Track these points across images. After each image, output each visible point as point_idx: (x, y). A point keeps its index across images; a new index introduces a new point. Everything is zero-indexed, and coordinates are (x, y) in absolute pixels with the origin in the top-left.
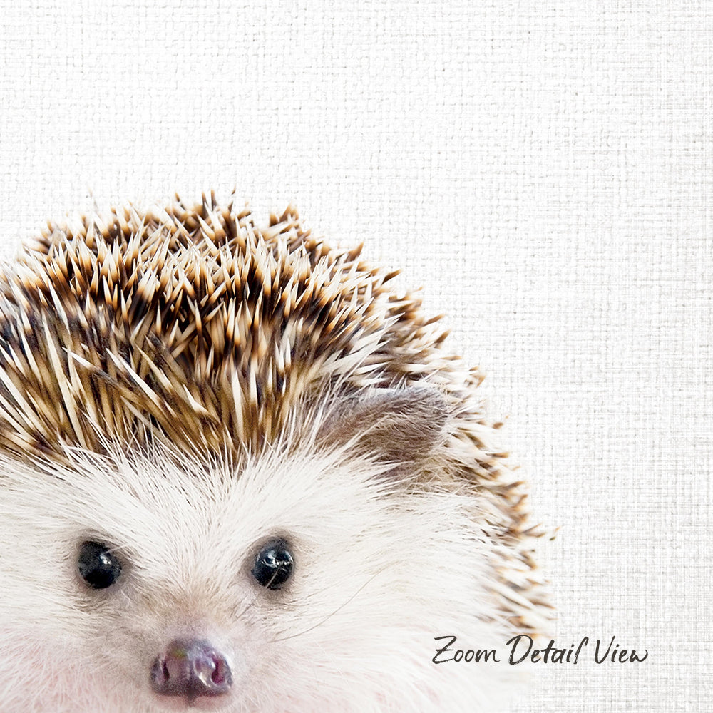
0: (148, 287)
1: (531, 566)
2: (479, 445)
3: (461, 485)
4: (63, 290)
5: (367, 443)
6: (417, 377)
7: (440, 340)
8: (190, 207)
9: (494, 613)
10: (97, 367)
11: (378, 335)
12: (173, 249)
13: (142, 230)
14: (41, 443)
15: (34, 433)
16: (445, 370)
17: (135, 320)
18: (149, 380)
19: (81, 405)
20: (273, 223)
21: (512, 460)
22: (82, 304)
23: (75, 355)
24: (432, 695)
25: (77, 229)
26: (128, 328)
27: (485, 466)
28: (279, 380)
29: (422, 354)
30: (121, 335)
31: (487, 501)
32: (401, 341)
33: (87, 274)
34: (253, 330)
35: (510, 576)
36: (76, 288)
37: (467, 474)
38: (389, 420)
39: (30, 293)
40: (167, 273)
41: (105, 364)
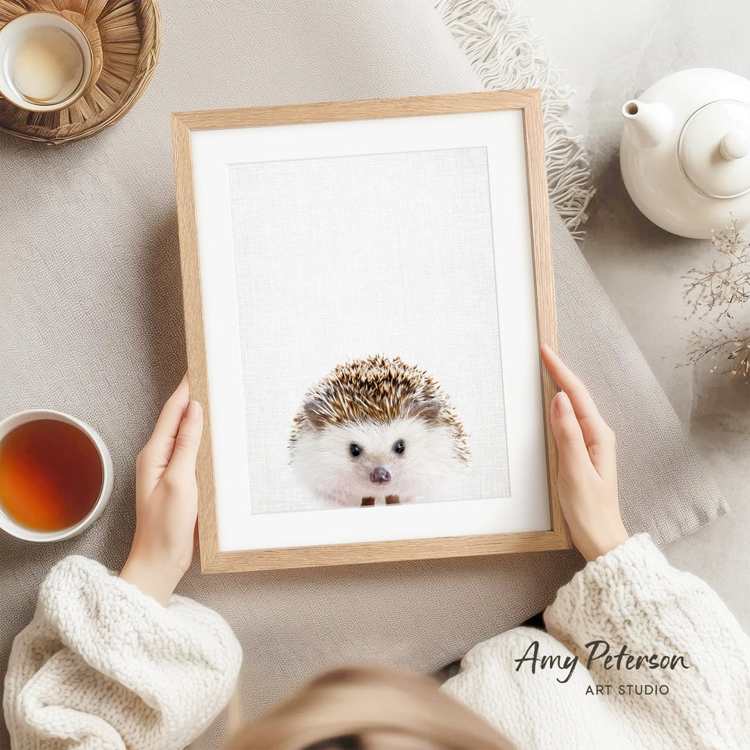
0: (363, 379)
1: (465, 444)
2: (450, 414)
3: (446, 424)
4: (342, 381)
5: (421, 415)
6: (433, 397)
7: (438, 388)
8: (373, 358)
9: (456, 456)
10: (352, 400)
11: (422, 388)
12: (369, 369)
13: (361, 364)
14: (339, 420)
15: (337, 418)
16: (440, 395)
17: (361, 388)
18: (365, 403)
19: (348, 410)
20: (394, 361)
21: (458, 417)
22: (347, 384)
23: (346, 398)
24: (442, 478)
25: (344, 365)
26: (359, 390)
27: (452, 419)
28: (398, 401)
29: (434, 392)
30: (357, 391)
31: (452, 428)
32: (428, 389)
33: (348, 377)
34: (391, 388)
35: (460, 446)
36: (345, 380)
37: (447, 421)
38: (427, 409)
39: (334, 382)
40: (368, 375)
41: (354, 399)
